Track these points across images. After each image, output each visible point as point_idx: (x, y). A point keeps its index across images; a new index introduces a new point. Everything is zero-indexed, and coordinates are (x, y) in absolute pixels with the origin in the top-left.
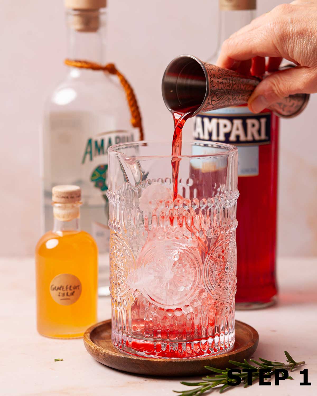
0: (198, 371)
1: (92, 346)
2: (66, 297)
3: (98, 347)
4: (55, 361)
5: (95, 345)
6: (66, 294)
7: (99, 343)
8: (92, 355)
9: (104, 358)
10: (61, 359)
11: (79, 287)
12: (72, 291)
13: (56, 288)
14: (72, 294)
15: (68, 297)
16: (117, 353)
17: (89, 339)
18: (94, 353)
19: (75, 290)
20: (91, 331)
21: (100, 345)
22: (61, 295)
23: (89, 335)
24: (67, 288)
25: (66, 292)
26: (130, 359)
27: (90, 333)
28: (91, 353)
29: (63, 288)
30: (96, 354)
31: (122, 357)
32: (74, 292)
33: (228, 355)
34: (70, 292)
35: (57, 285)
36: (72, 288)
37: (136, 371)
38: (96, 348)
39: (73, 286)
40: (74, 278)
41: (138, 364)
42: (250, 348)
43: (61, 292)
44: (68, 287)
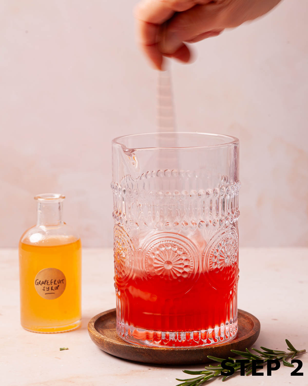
0: (200, 360)
1: (96, 335)
2: (50, 291)
3: (102, 336)
4: (61, 350)
5: (100, 334)
6: (50, 289)
7: (103, 332)
8: (97, 344)
9: (109, 347)
10: (66, 348)
11: (64, 281)
12: (57, 286)
13: (41, 283)
14: (57, 288)
15: (53, 291)
16: (121, 342)
17: (93, 328)
18: (98, 342)
19: (60, 284)
20: (95, 320)
21: (104, 334)
22: (45, 289)
23: (93, 324)
24: (51, 282)
25: (50, 286)
26: (133, 348)
27: (94, 322)
28: (96, 343)
29: (48, 283)
30: (100, 343)
31: (126, 346)
32: (58, 286)
33: (231, 344)
34: (54, 286)
35: (42, 279)
36: (56, 282)
37: (140, 359)
38: (100, 337)
39: (57, 280)
40: (59, 272)
41: (141, 352)
42: (252, 336)
43: (46, 286)
44: (53, 281)
